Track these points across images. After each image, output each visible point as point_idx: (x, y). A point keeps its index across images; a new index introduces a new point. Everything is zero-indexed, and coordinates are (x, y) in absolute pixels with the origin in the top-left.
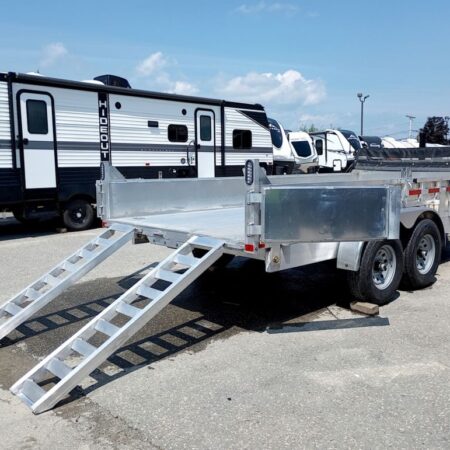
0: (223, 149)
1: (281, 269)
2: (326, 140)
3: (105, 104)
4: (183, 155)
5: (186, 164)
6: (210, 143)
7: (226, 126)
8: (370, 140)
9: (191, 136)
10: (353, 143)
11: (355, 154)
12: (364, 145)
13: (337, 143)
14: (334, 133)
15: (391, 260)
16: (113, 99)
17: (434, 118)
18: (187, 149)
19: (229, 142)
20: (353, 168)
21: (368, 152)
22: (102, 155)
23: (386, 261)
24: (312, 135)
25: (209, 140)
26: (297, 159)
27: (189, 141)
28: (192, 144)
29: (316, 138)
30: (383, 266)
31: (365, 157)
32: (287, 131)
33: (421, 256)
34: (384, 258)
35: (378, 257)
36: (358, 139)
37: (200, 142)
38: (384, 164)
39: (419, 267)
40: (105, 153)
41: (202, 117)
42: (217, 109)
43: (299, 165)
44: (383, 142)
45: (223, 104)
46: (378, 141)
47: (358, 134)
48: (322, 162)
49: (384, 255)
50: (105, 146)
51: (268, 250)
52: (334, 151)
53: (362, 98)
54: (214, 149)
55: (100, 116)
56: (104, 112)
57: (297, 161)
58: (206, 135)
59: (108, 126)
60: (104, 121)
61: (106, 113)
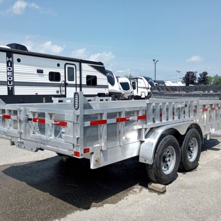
0: (81, 86)
1: (101, 166)
2: (137, 82)
3: (11, 59)
4: (58, 89)
5: (59, 94)
6: (74, 82)
7: (82, 73)
8: (159, 82)
9: (62, 78)
10: (151, 83)
11: (151, 89)
12: (156, 84)
13: (143, 83)
14: (141, 79)
15: (173, 155)
16: (16, 56)
17: (190, 72)
18: (60, 85)
19: (84, 82)
20: (150, 97)
21: (158, 88)
22: (8, 88)
23: (169, 156)
24: (130, 79)
25: (73, 80)
26: (122, 91)
27: (61, 81)
28: (63, 83)
29: (132, 81)
30: (168, 159)
31: (157, 91)
32: (117, 77)
33: (190, 150)
34: (169, 154)
35: (165, 153)
36: (153, 82)
37: (68, 82)
38: (167, 95)
39: (189, 157)
40: (10, 87)
41: (68, 68)
42: (77, 64)
43: (124, 95)
44: (166, 84)
45: (81, 62)
46: (163, 83)
47: (153, 79)
48: (135, 93)
49: (168, 152)
50: (10, 83)
51: (92, 153)
52: (142, 88)
53: (155, 62)
54: (76, 86)
55: (8, 66)
56: (10, 64)
57: (123, 92)
58: (71, 78)
59: (13, 72)
60: (10, 69)
61: (11, 64)
